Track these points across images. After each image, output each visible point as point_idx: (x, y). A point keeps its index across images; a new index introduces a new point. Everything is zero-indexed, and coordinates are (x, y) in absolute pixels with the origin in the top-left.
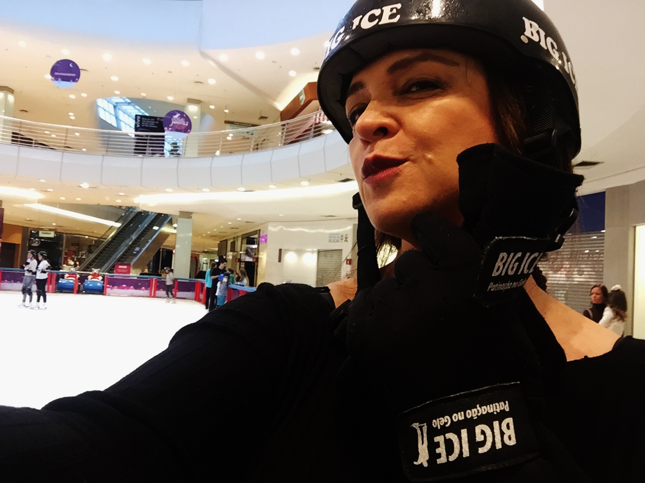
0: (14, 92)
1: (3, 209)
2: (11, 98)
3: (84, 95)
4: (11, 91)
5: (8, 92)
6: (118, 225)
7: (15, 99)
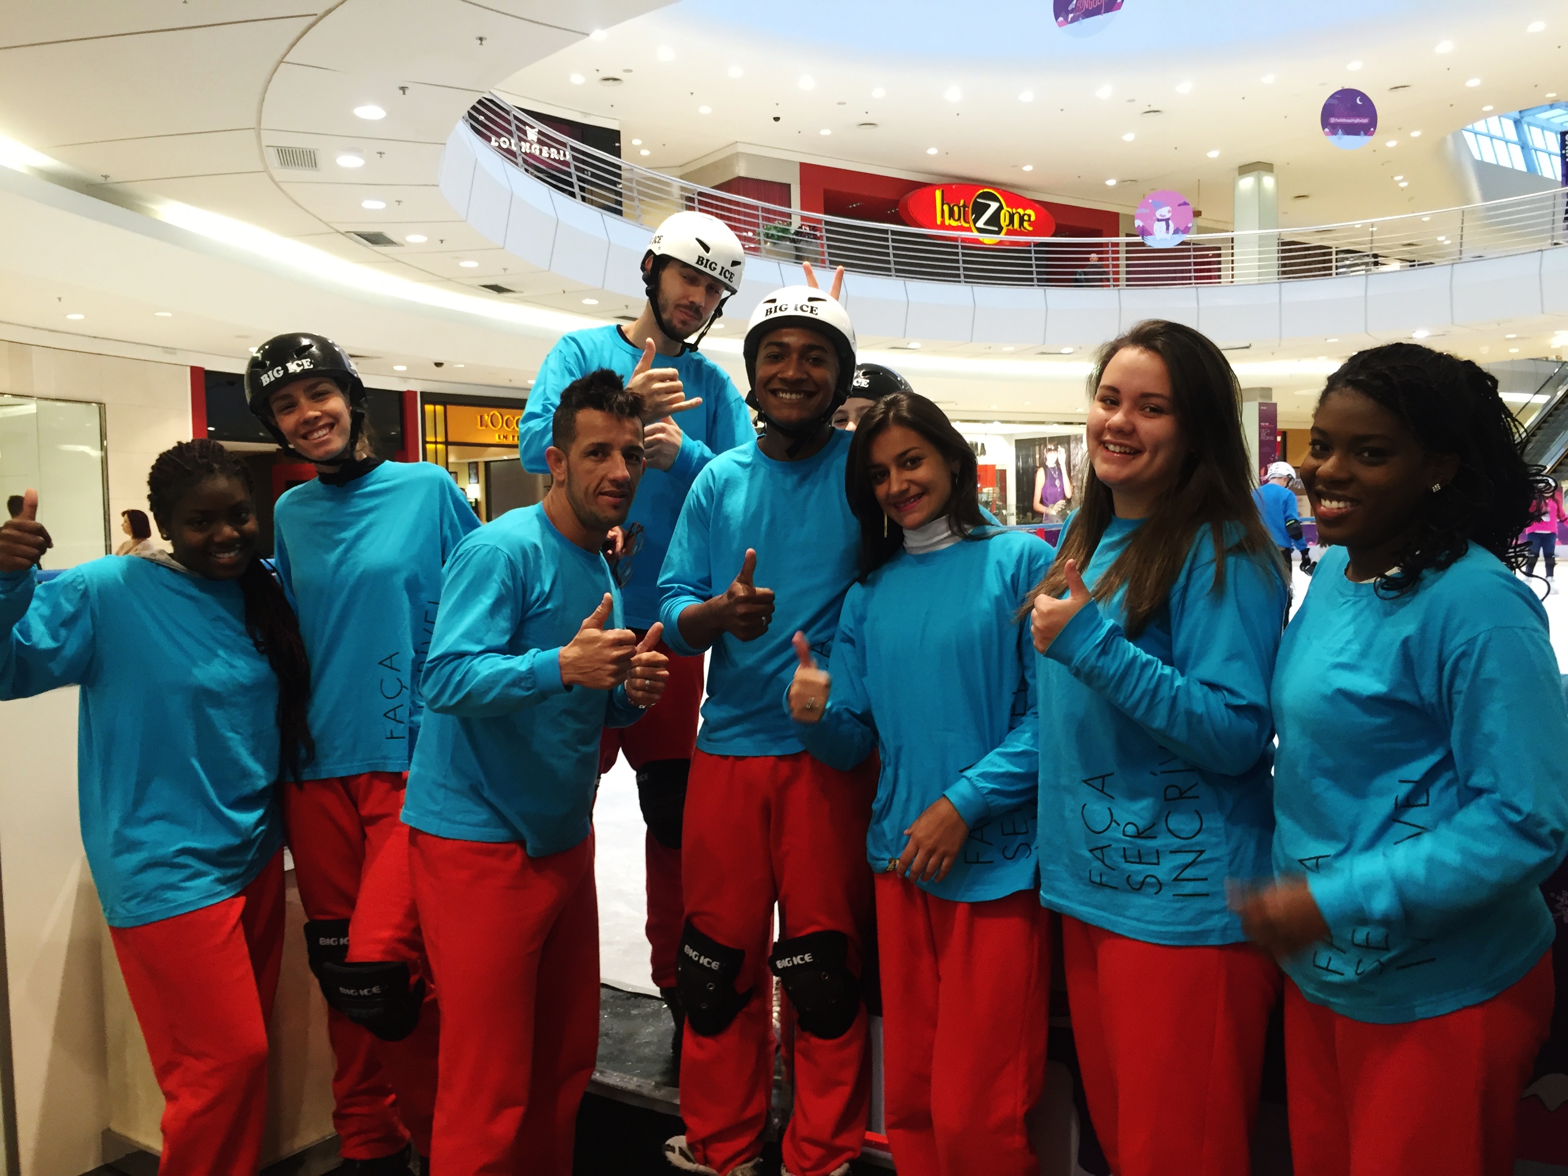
0: (1275, 170)
1: (1275, 405)
2: (1269, 182)
3: (1416, 134)
4: (1266, 167)
5: (1262, 173)
6: (1542, 399)
7: (1277, 183)
